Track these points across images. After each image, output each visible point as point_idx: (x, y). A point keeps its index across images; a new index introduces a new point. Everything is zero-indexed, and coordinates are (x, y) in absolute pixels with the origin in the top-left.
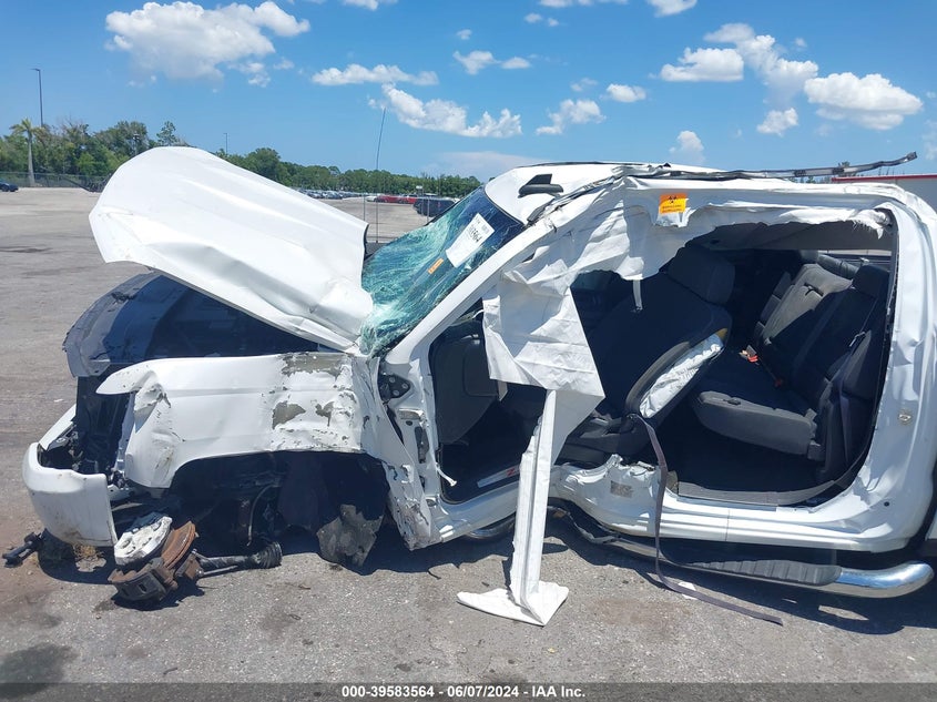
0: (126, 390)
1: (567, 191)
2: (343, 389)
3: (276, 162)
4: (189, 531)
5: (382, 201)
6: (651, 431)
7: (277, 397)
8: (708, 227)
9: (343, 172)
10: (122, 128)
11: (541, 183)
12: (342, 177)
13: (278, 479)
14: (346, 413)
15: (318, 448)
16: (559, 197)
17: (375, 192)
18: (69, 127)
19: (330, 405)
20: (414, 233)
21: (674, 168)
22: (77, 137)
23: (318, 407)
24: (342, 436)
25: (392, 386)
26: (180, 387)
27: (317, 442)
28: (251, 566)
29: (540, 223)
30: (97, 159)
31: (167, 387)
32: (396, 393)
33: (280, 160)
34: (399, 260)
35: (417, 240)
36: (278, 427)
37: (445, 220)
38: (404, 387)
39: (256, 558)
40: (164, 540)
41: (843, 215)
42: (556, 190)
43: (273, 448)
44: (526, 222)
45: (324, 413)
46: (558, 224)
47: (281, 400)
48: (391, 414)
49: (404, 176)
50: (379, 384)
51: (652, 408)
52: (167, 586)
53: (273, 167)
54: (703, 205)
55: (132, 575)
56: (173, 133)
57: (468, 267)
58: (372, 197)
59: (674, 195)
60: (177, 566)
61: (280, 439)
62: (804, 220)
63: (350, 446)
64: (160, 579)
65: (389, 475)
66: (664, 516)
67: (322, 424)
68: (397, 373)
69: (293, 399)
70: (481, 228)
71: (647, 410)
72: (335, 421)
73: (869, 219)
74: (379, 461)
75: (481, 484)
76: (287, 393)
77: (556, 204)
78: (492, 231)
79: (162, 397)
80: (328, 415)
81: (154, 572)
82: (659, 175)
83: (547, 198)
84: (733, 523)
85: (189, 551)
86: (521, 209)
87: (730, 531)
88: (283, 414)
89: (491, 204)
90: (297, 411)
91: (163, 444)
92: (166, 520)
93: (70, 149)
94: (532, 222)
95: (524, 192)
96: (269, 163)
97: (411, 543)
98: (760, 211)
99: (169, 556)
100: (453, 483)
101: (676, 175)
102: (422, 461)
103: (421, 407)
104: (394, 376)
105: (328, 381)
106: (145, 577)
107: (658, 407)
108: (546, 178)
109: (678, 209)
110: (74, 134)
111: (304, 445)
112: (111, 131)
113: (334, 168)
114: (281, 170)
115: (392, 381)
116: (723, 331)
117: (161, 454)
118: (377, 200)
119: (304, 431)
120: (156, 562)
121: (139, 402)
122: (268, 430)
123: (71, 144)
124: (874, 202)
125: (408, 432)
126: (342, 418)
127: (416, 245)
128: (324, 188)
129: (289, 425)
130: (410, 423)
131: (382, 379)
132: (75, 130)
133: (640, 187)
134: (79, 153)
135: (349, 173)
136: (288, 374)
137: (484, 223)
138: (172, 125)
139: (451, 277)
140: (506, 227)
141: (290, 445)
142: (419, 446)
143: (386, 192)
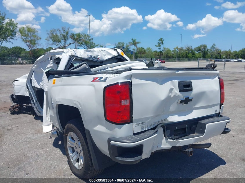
4: (18, 105)
10: (201, 46)
18: (187, 47)
22: (189, 49)
30: (193, 55)
39: (28, 113)
56: (215, 46)
93: (187, 52)
103: (30, 90)
110: (188, 49)
112: (198, 47)
123: (187, 51)
132: (188, 48)
134: (188, 53)
138: (215, 44)
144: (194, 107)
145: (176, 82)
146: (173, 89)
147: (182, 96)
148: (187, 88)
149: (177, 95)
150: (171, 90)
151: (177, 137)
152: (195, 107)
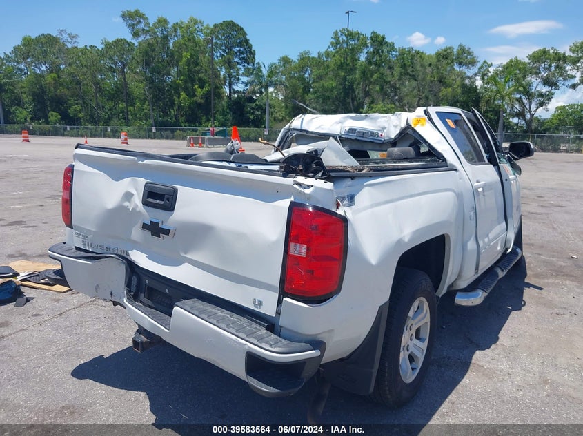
144: (183, 255)
145: (142, 181)
146: (133, 195)
147: (148, 215)
148: (158, 202)
149: (138, 210)
150: (128, 196)
151: (150, 303)
152: (186, 256)
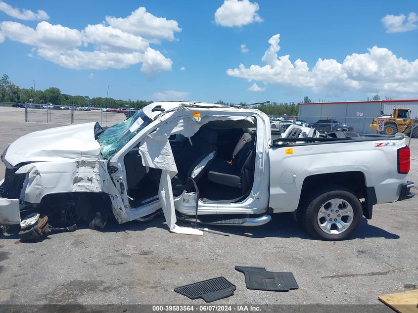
0: (26, 172)
1: (166, 111)
2: (96, 172)
3: (59, 94)
4: (46, 218)
5: (110, 111)
6: (195, 182)
7: (75, 175)
8: (206, 121)
9: (91, 98)
11: (158, 108)
12: (91, 101)
13: (75, 203)
14: (97, 180)
15: (88, 191)
16: (163, 112)
17: (106, 107)
19: (92, 178)
20: (120, 123)
21: (197, 104)
23: (88, 178)
24: (95, 187)
25: (112, 169)
26: (44, 171)
27: (88, 189)
28: (66, 231)
29: (157, 120)
31: (40, 170)
32: (113, 172)
33: (61, 93)
34: (114, 132)
35: (121, 125)
36: (75, 184)
37: (131, 119)
38: (116, 169)
39: (68, 228)
40: (38, 220)
41: (243, 118)
42: (163, 110)
43: (74, 191)
44: (153, 120)
45: (90, 180)
46: (163, 120)
47: (76, 176)
48: (112, 179)
49: (120, 100)
50: (108, 169)
51: (194, 175)
52: (39, 234)
53: (58, 96)
54: (205, 115)
55: (27, 231)
57: (135, 132)
58: (105, 110)
59: (197, 112)
60: (42, 228)
61: (76, 188)
62: (232, 119)
63: (98, 190)
64: (37, 232)
65: (112, 199)
66: (198, 208)
67: (89, 184)
68: (114, 165)
69: (80, 175)
70: (140, 121)
71: (193, 177)
72: (94, 183)
73: (250, 119)
74: (108, 194)
75: (142, 202)
76: (78, 174)
77: (162, 114)
78: (143, 122)
79: (38, 174)
80: (91, 181)
81: (35, 229)
82: (193, 106)
83: (160, 112)
84: (218, 208)
85: (46, 224)
86: (152, 115)
87: (218, 211)
88: (77, 180)
89: (144, 114)
90: (81, 179)
91: (39, 189)
92: (38, 215)
94: (155, 120)
95: (153, 111)
96: (56, 95)
97: (120, 221)
98: (220, 117)
99: (39, 225)
100: (132, 199)
101: (197, 106)
102: (122, 193)
103: (122, 176)
104: (113, 166)
105: (91, 170)
106: (32, 231)
107: (196, 175)
108: (160, 107)
109: (198, 116)
111: (84, 190)
113: (87, 97)
114: (62, 98)
115: (112, 168)
116: (214, 152)
117: (38, 192)
118: (107, 111)
119: (83, 186)
120: (36, 227)
121: (30, 176)
122: (72, 185)
124: (251, 114)
125: (118, 184)
126: (96, 181)
127: (121, 127)
128: (82, 106)
129: (79, 184)
130: (118, 181)
131: (109, 167)
133: (187, 110)
135: (94, 99)
136: (78, 167)
137: (141, 119)
138: (7, 76)
139: (130, 136)
140: (147, 121)
141: (79, 190)
142: (121, 189)
143: (111, 108)
